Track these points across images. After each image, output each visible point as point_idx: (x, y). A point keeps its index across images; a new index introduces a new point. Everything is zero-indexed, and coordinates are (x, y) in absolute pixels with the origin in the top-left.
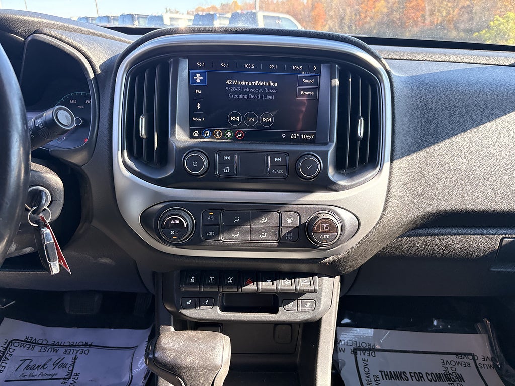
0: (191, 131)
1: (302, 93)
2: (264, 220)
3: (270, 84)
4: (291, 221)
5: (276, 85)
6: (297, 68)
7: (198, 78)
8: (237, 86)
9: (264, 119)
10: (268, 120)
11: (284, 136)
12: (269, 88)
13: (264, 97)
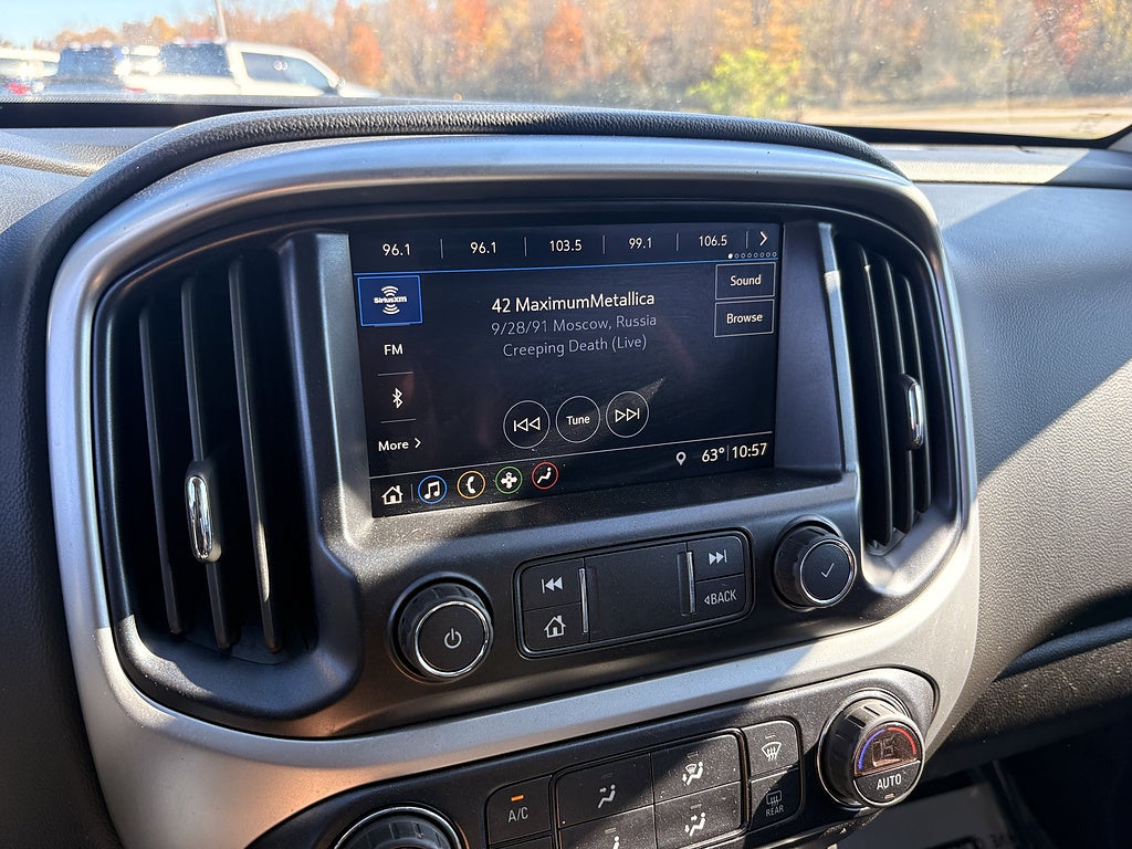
0: (378, 488)
1: (731, 318)
2: (694, 772)
3: (632, 299)
4: (775, 754)
5: (651, 300)
6: (713, 241)
7: (391, 300)
8: (528, 316)
9: (620, 415)
10: (631, 414)
11: (681, 458)
12: (629, 312)
13: (617, 344)
